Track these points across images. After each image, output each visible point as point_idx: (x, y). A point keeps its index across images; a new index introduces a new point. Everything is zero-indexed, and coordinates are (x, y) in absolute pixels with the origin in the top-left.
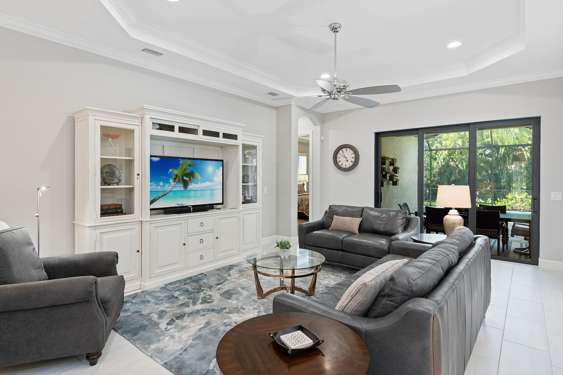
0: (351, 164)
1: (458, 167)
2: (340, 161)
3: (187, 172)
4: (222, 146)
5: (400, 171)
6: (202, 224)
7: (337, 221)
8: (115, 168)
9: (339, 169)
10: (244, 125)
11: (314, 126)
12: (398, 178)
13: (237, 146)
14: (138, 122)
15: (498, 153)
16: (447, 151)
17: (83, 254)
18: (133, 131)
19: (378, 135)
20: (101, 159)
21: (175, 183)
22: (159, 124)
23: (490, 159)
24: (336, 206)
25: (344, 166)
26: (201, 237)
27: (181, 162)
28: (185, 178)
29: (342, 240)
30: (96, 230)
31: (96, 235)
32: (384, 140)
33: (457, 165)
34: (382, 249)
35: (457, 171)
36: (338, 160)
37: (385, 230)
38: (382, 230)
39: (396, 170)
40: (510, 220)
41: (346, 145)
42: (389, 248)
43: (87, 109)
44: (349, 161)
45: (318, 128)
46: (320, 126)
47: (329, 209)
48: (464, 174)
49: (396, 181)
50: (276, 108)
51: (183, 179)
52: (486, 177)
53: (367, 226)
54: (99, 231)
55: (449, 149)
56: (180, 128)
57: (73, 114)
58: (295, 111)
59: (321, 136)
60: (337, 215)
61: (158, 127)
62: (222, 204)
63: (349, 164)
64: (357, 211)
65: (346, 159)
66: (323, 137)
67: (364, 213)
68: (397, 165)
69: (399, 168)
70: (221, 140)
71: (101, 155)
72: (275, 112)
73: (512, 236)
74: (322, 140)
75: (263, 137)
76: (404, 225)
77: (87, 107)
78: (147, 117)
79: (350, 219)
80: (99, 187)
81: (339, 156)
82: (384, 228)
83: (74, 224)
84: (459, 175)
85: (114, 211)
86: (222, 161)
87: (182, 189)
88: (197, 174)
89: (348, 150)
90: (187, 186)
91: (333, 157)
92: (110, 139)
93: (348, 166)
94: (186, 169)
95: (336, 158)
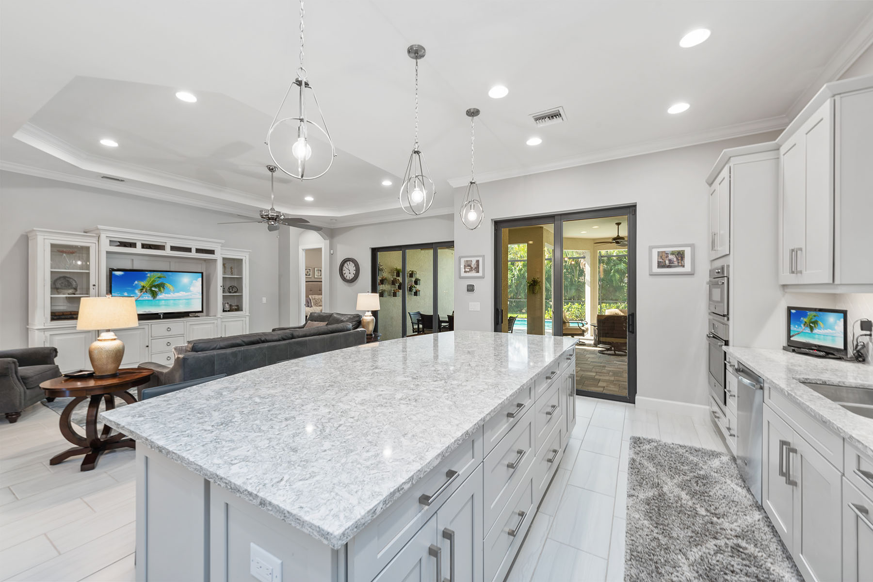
0: (354, 276)
2: (345, 274)
3: (156, 284)
6: (169, 329)
8: (71, 280)
9: (344, 280)
10: (223, 241)
11: (324, 240)
12: (418, 289)
13: (215, 260)
14: (95, 240)
18: (87, 248)
19: (375, 251)
20: (52, 272)
21: (142, 293)
22: (119, 242)
25: (348, 278)
26: (169, 340)
30: (46, 332)
31: (46, 337)
32: (380, 254)
36: (344, 272)
41: (349, 258)
43: (34, 230)
44: (352, 274)
45: (328, 241)
46: (329, 241)
49: (415, 291)
51: (151, 290)
54: (48, 334)
56: (143, 245)
57: (27, 233)
59: (330, 249)
61: (119, 244)
62: (202, 312)
63: (351, 276)
65: (349, 271)
66: (332, 251)
68: (418, 277)
69: (419, 280)
70: (194, 255)
71: (51, 268)
74: (332, 253)
75: (249, 252)
77: (35, 229)
78: (103, 236)
80: (48, 295)
81: (344, 268)
83: (28, 328)
85: (69, 317)
89: (351, 263)
90: (156, 296)
91: (340, 270)
92: (64, 255)
93: (351, 278)
94: (154, 281)
95: (342, 270)
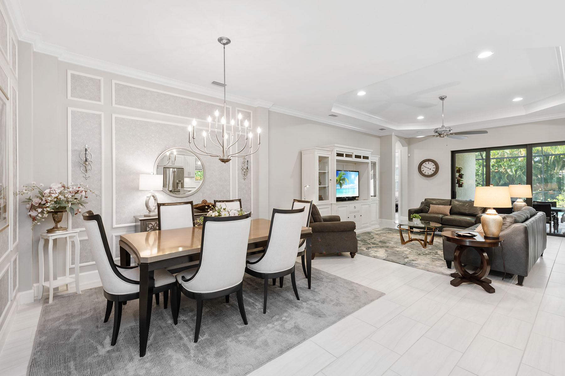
0: (433, 172)
1: (507, 172)
2: (424, 170)
3: (342, 178)
4: (355, 163)
5: (464, 176)
6: (355, 207)
7: (433, 208)
9: (423, 175)
10: (372, 150)
11: (403, 146)
12: (463, 182)
13: (368, 163)
14: (330, 153)
15: (548, 160)
16: (495, 160)
17: (328, 216)
18: (328, 157)
19: (453, 153)
20: (319, 172)
23: (540, 165)
24: (430, 199)
25: (426, 174)
26: (355, 214)
27: (339, 173)
28: (341, 182)
29: (442, 218)
32: (457, 155)
33: (506, 171)
34: (471, 222)
35: (506, 176)
36: (422, 170)
37: (469, 213)
38: (467, 213)
39: (461, 176)
40: (560, 211)
41: (429, 159)
42: (476, 222)
43: (315, 149)
44: (431, 170)
45: (406, 148)
47: (425, 201)
48: (513, 179)
49: (462, 184)
50: (380, 137)
51: (340, 182)
52: (536, 181)
53: (456, 210)
55: (496, 159)
56: (346, 155)
58: (394, 138)
59: (408, 153)
60: (432, 204)
61: (338, 155)
62: (359, 197)
64: (447, 202)
65: (429, 168)
66: (409, 155)
67: (452, 203)
68: (462, 172)
69: (463, 175)
70: (354, 159)
71: (319, 170)
72: (379, 139)
73: (562, 222)
74: (409, 156)
75: (379, 157)
76: (482, 210)
78: (336, 150)
79: (443, 207)
80: (318, 186)
81: (422, 167)
82: (468, 212)
84: (508, 179)
86: (358, 172)
87: (340, 188)
88: (346, 179)
89: (430, 163)
90: (342, 186)
91: (418, 168)
92: (321, 162)
93: (430, 174)
94: (341, 176)
95: (420, 168)
